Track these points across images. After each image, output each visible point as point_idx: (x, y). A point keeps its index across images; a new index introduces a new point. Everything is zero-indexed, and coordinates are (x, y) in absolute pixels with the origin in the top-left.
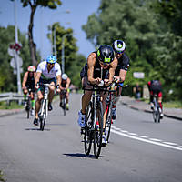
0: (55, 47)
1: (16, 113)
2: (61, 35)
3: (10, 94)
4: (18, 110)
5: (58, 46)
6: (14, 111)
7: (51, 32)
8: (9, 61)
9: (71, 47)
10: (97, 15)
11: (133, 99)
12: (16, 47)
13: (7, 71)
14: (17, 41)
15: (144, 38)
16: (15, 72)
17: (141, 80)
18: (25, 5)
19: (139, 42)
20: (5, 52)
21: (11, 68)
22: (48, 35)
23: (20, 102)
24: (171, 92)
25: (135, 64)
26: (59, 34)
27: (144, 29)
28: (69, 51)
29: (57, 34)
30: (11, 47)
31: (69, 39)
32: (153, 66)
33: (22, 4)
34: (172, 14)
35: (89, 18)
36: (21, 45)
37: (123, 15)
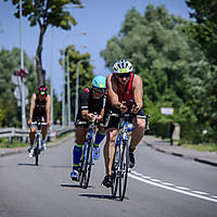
0: (68, 74)
1: (19, 152)
2: (76, 61)
3: (13, 129)
4: (22, 149)
5: (72, 74)
6: (17, 150)
7: (63, 57)
8: (13, 90)
9: (87, 75)
10: (119, 39)
11: (160, 139)
12: (21, 74)
13: (10, 102)
14: (22, 67)
15: (175, 67)
16: (19, 104)
17: (170, 117)
18: (33, 24)
19: (169, 72)
20: (8, 80)
21: (15, 99)
22: (60, 60)
23: (24, 139)
24: (205, 132)
25: (163, 97)
26: (74, 60)
27: (173, 56)
28: (85, 80)
29: (71, 59)
30: (15, 74)
31: (86, 66)
32: (185, 101)
33: (29, 22)
34: (208, 39)
35: (109, 43)
36: (27, 71)
37: (149, 38)
